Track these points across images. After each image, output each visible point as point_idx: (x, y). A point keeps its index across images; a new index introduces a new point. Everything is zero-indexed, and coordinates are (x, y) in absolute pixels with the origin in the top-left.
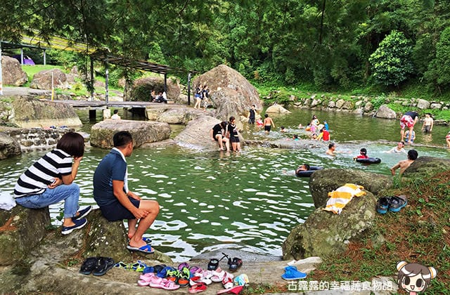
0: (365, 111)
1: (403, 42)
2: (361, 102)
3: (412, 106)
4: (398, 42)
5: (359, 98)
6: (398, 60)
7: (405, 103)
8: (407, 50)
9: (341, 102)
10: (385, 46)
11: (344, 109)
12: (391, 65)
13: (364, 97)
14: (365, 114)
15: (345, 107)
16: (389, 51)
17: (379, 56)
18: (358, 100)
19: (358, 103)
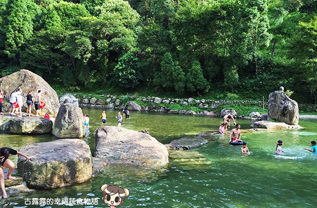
0: (116, 106)
1: (136, 59)
2: (110, 99)
3: (150, 101)
4: (132, 59)
5: (108, 96)
6: (134, 71)
7: (145, 99)
8: (139, 65)
9: (94, 99)
10: (124, 61)
11: (97, 104)
12: (131, 74)
13: (112, 96)
14: (116, 108)
15: (98, 103)
16: (127, 65)
17: (121, 68)
18: (108, 98)
19: (108, 100)
